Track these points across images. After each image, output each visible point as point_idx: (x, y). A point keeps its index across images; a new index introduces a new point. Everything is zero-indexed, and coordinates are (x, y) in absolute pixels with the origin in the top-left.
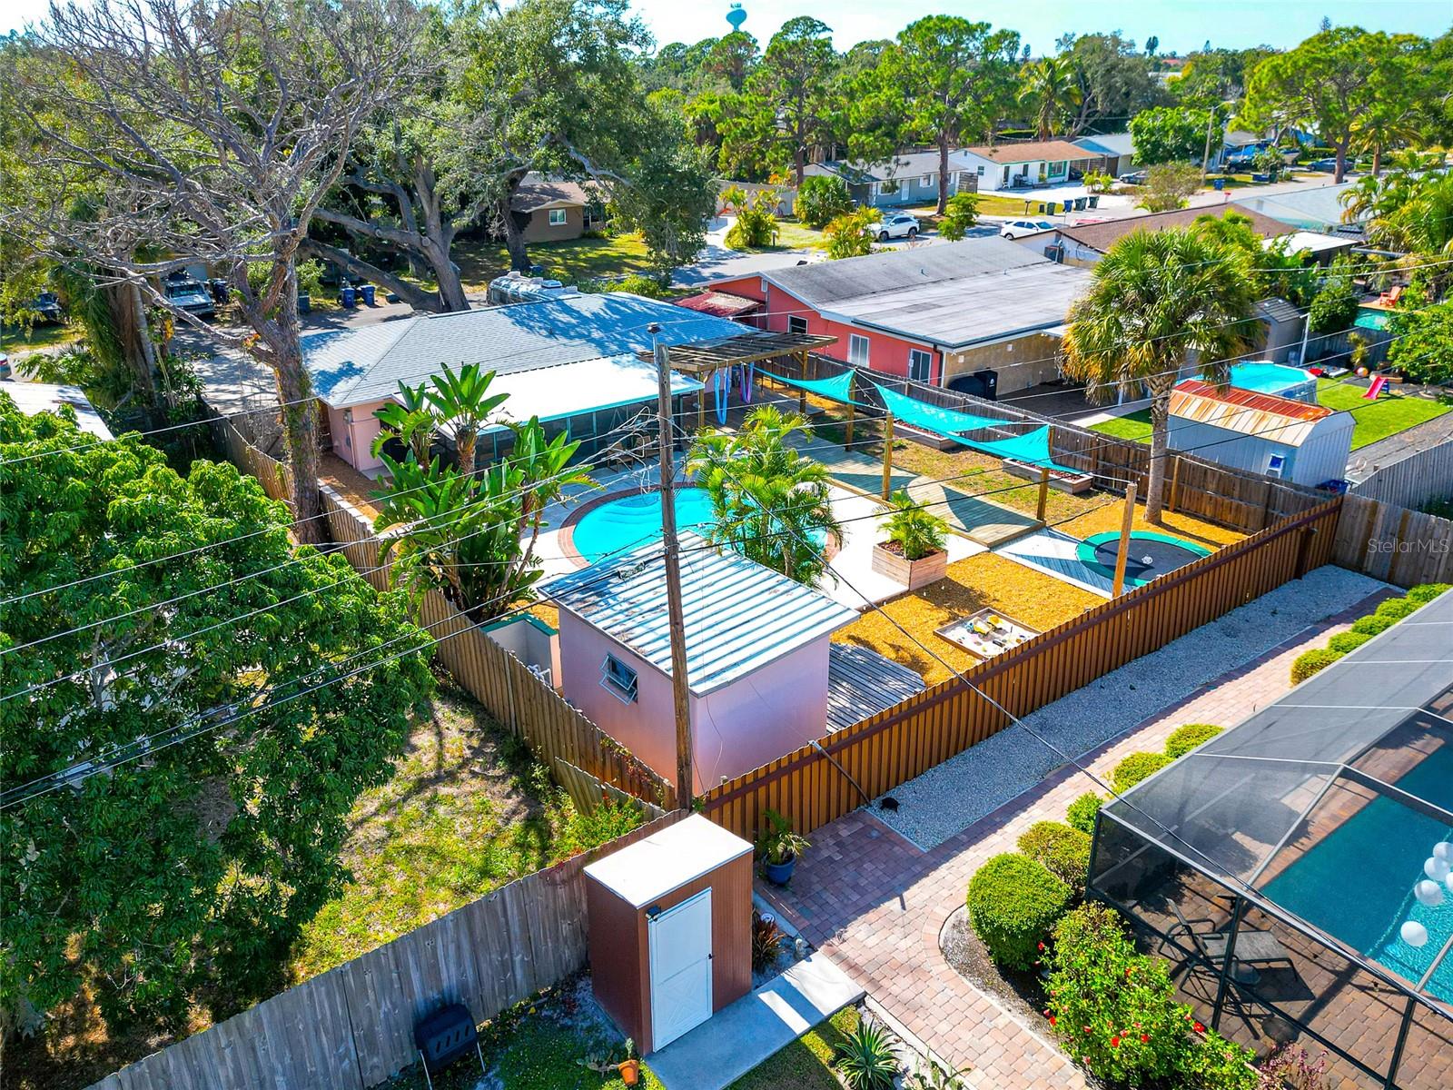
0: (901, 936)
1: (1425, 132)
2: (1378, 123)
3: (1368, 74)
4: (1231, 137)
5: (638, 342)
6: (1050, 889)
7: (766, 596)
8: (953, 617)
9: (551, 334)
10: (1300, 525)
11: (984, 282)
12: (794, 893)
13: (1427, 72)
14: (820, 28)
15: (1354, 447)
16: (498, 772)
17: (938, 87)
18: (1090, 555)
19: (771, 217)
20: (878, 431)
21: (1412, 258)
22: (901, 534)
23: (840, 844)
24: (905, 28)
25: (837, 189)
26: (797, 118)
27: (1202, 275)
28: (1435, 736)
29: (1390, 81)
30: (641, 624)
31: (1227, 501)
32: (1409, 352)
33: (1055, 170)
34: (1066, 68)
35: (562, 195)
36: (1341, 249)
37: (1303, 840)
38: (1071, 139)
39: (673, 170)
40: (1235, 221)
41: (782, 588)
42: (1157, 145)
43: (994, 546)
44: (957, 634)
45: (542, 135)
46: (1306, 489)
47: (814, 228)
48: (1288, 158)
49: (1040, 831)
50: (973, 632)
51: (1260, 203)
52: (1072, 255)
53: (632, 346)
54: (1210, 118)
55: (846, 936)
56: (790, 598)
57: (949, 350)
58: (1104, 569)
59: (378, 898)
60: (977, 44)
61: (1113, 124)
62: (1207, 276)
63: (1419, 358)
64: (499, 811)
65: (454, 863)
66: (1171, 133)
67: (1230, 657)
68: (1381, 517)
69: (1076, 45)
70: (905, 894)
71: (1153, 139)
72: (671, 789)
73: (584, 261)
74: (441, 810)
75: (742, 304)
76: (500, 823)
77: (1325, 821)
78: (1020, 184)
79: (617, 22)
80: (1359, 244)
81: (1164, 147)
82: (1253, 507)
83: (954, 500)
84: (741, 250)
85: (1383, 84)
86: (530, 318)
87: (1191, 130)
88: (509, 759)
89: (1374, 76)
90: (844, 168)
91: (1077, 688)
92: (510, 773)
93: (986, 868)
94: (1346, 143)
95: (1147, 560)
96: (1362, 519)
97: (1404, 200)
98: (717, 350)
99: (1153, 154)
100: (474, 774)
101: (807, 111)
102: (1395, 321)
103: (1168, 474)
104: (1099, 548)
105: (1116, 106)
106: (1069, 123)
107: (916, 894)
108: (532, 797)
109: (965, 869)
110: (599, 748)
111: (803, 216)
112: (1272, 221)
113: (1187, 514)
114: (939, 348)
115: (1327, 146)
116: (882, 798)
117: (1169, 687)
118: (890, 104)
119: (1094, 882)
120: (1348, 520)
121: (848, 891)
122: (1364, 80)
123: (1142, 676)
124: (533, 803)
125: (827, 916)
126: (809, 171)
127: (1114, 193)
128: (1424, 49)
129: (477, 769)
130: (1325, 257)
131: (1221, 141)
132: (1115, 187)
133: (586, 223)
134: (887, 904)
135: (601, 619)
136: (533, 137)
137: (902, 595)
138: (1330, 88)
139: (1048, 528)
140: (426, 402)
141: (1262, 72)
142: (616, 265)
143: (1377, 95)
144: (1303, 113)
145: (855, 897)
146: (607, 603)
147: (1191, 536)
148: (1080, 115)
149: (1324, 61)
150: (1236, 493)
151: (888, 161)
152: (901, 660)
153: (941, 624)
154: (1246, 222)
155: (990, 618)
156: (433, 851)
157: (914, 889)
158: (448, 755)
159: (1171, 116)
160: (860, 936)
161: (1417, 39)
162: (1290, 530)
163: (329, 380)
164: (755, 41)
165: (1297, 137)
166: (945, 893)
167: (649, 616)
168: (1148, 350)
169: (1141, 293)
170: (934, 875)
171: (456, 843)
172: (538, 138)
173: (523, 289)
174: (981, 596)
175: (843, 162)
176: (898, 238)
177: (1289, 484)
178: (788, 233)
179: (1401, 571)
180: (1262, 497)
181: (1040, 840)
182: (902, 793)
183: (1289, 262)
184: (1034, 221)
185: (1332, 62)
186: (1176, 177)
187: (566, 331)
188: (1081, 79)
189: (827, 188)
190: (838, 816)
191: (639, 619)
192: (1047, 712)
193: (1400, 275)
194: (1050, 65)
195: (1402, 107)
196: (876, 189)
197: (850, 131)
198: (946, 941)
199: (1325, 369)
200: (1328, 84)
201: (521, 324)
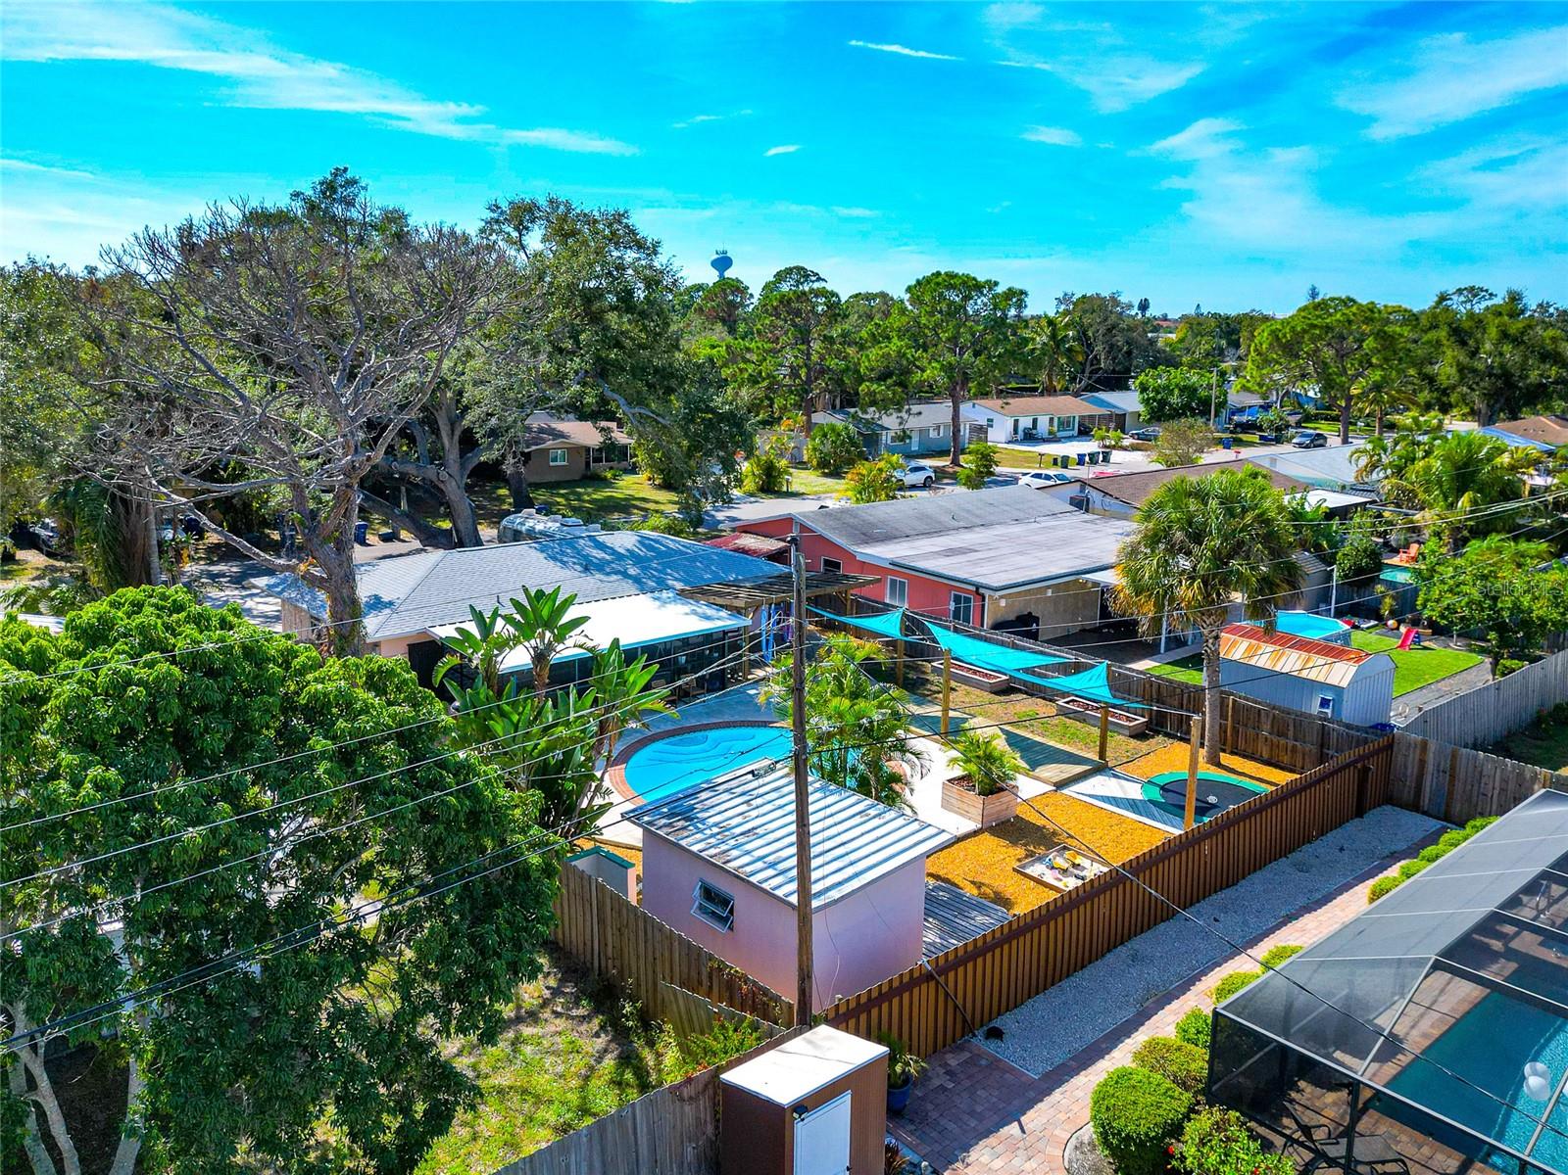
0: (1025, 1158)
1: (1424, 396)
2: (1377, 387)
3: (1363, 341)
4: (1235, 397)
5: (676, 579)
6: (1172, 1097)
7: (858, 820)
8: (1031, 854)
9: (586, 569)
10: (1356, 761)
11: (1017, 529)
12: (912, 1121)
13: (1415, 342)
14: (814, 278)
15: (1395, 695)
16: (581, 1012)
17: (949, 339)
18: (1156, 794)
19: (783, 463)
20: (924, 673)
21: (1428, 514)
22: (973, 767)
23: (950, 1073)
24: (914, 283)
25: (849, 437)
26: (806, 365)
27: (1243, 519)
28: (1508, 960)
29: (1385, 348)
30: (735, 847)
31: (1283, 741)
32: (1438, 601)
33: (1065, 424)
34: (1067, 326)
35: (561, 435)
36: (1356, 505)
37: (1400, 1056)
38: (1076, 395)
39: (713, 411)
40: (1255, 476)
41: (873, 812)
42: (1163, 403)
43: (1060, 785)
44: (1037, 870)
45: (576, 373)
46: (1358, 728)
47: (825, 475)
48: (1292, 420)
49: (1152, 1046)
50: (1053, 868)
51: (1273, 461)
52: (1098, 505)
53: (670, 582)
54: (1214, 379)
55: (969, 1160)
56: (882, 821)
57: (991, 593)
58: (1171, 808)
59: (475, 1139)
60: (985, 300)
61: (1117, 383)
62: (1248, 519)
63: (1448, 608)
64: (590, 1050)
65: (551, 1102)
66: (1176, 392)
67: (1305, 890)
68: (1431, 755)
69: (1074, 304)
70: (1023, 1119)
71: (1159, 397)
72: (790, 1006)
73: (589, 502)
74: (527, 1050)
75: (772, 545)
76: (593, 1062)
77: (1418, 1039)
78: (1030, 437)
79: (651, 267)
80: (1373, 502)
81: (1171, 405)
82: (1307, 748)
83: (1014, 741)
84: (752, 495)
85: (1379, 351)
86: (563, 553)
87: (1196, 390)
88: (591, 997)
89: (1369, 343)
90: (854, 416)
91: (1162, 921)
92: (596, 1011)
93: (1106, 1080)
94: (1348, 407)
95: (1212, 799)
96: (1414, 757)
97: (1413, 460)
98: (759, 587)
99: (1160, 411)
100: (557, 1015)
101: (815, 358)
102: (1418, 573)
103: (1223, 716)
104: (1163, 788)
105: (1119, 363)
106: (1073, 380)
107: (1035, 1117)
108: (620, 1034)
109: (1079, 1094)
110: (705, 972)
111: (815, 463)
112: (1287, 478)
113: (1244, 756)
114: (982, 591)
115: (1329, 408)
116: (985, 1028)
117: (1252, 920)
118: (901, 355)
119: (1214, 1089)
120: (1400, 759)
121: (966, 1117)
122: (1360, 347)
123: (1225, 910)
124: (625, 1041)
125: (947, 1142)
126: (819, 418)
127: (1124, 449)
128: (1412, 319)
129: (559, 1009)
130: (1343, 513)
131: (1225, 401)
132: (1127, 442)
133: (588, 464)
134: (1006, 1128)
135: (694, 843)
136: (566, 374)
137: (975, 833)
138: (1328, 353)
139: (1111, 769)
140: (500, 623)
141: (1263, 336)
142: (625, 506)
143: (1374, 360)
144: (1303, 376)
145: (973, 1123)
146: (697, 828)
147: (1251, 777)
148: (1083, 372)
149: (1321, 328)
150: (1291, 734)
151: (900, 411)
152: (984, 896)
153: (1019, 860)
154: (1264, 477)
155: (1067, 854)
156: (525, 1092)
157: (1031, 1114)
158: (526, 996)
159: (1176, 376)
160: (985, 1159)
161: (1406, 310)
162: (1348, 766)
164: (747, 288)
165: (1299, 401)
166: (1062, 1117)
167: (742, 839)
168: (1199, 588)
169: (1188, 535)
170: (1049, 1100)
171: (548, 1081)
172: (572, 375)
173: (539, 527)
174: (1054, 833)
175: (852, 410)
176: (913, 487)
177: (1340, 722)
178: (802, 480)
179: (1457, 808)
180: (1315, 737)
181: (1155, 1055)
182: (1007, 1022)
183: (1310, 516)
184: (1051, 472)
185: (1328, 328)
186: (1189, 433)
187: (601, 567)
188: (1083, 337)
189: (839, 435)
190: (944, 1046)
191: (732, 842)
192: (1136, 943)
193: (1416, 530)
194: (1051, 323)
195: (1398, 372)
196: (886, 438)
197: (861, 380)
198: (1070, 1162)
199: (1356, 621)
200: (1325, 349)
201: (554, 559)
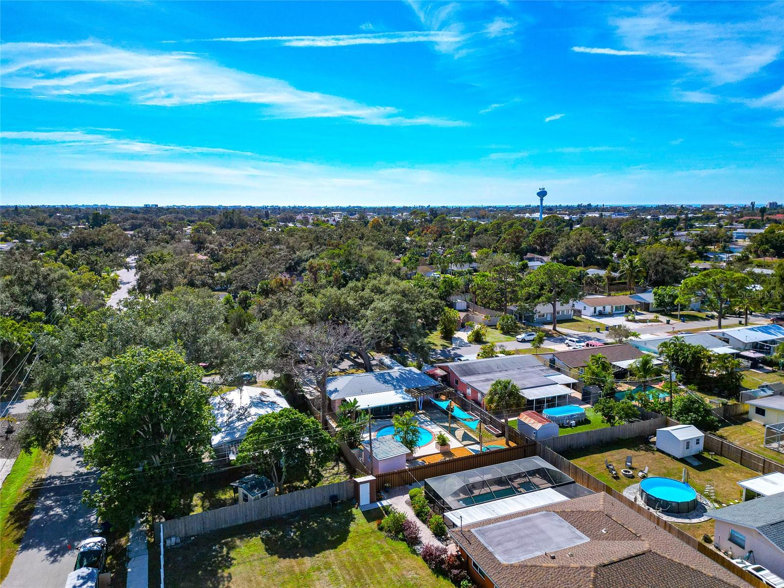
9: (385, 383)
25: (512, 321)
33: (618, 308)
34: (638, 262)
43: (465, 446)
47: (503, 333)
52: (557, 362)
53: (403, 387)
71: (661, 298)
78: (601, 314)
81: (665, 302)
84: (471, 342)
104: (488, 449)
111: (500, 329)
114: (483, 394)
116: (410, 484)
163: (332, 392)
178: (493, 335)
187: (388, 382)
188: (645, 266)
189: (509, 320)
190: (401, 485)
196: (536, 316)
